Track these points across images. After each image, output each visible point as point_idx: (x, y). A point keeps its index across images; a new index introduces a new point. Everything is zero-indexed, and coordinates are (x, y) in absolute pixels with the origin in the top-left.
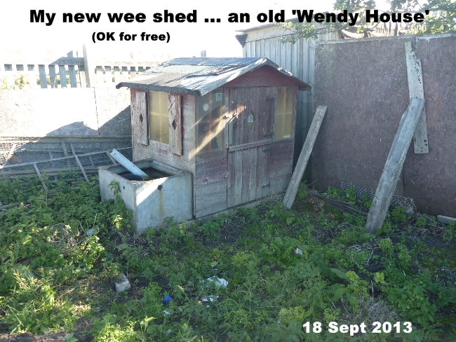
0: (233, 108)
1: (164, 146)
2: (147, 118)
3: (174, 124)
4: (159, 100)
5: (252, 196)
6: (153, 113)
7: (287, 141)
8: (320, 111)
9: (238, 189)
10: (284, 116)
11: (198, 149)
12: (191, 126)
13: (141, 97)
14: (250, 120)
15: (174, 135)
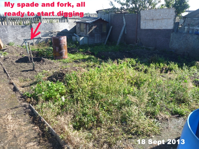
0: (95, 26)
1: (83, 33)
2: (80, 28)
3: (85, 29)
4: (82, 25)
5: (98, 42)
6: (81, 27)
7: (105, 32)
8: (111, 27)
9: (96, 40)
10: (104, 28)
11: (89, 33)
12: (88, 28)
13: (79, 24)
14: (98, 28)
15: (85, 30)
